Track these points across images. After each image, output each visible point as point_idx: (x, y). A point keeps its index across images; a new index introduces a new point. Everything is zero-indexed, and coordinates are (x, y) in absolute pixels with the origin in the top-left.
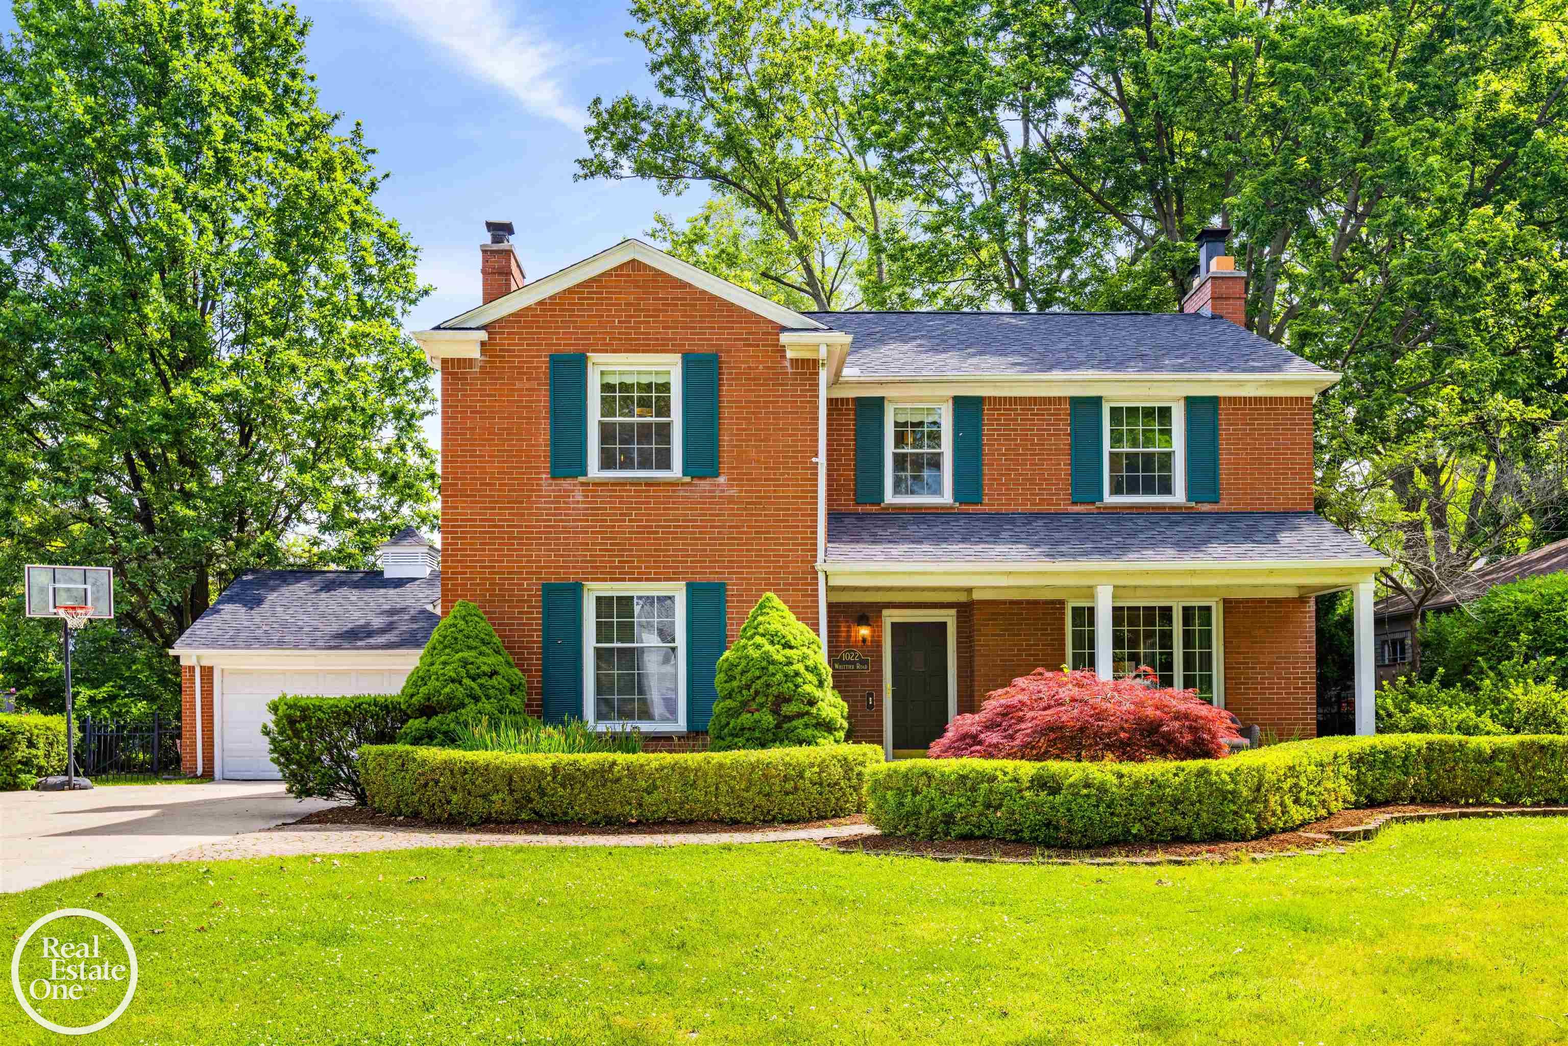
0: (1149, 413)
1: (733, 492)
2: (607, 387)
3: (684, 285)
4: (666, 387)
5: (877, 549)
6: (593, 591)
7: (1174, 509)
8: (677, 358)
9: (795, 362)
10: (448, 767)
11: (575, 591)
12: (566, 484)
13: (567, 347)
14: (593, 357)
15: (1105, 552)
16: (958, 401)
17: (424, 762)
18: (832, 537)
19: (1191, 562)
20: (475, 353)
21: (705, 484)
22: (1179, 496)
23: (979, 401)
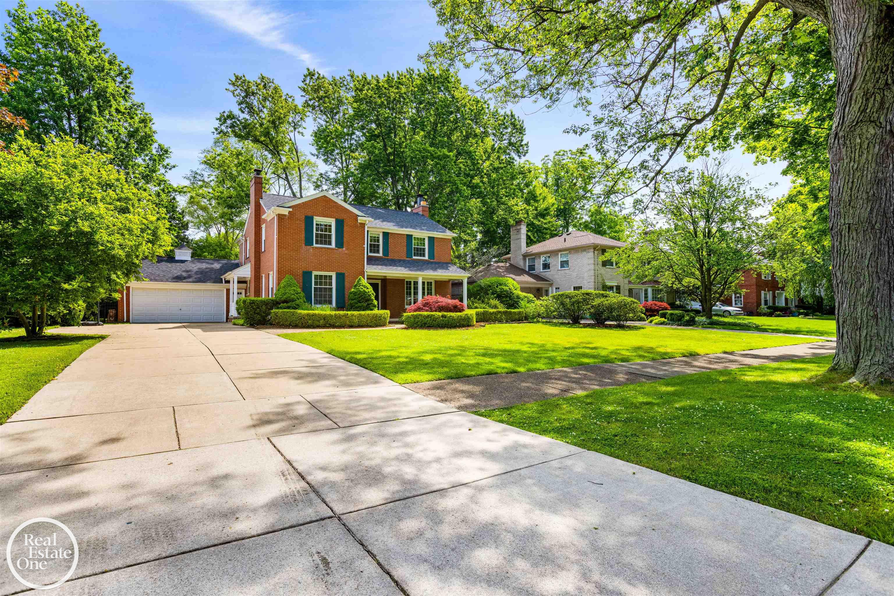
0: (421, 239)
1: (346, 252)
2: (317, 225)
3: (336, 203)
4: (330, 226)
5: (375, 267)
6: (315, 273)
7: (426, 260)
8: (334, 220)
9: (360, 223)
10: (308, 315)
11: (311, 273)
12: (309, 247)
13: (309, 214)
14: (315, 217)
15: (420, 270)
16: (383, 233)
17: (300, 314)
18: (367, 264)
19: (435, 273)
20: (287, 214)
21: (340, 250)
22: (426, 258)
23: (388, 233)
